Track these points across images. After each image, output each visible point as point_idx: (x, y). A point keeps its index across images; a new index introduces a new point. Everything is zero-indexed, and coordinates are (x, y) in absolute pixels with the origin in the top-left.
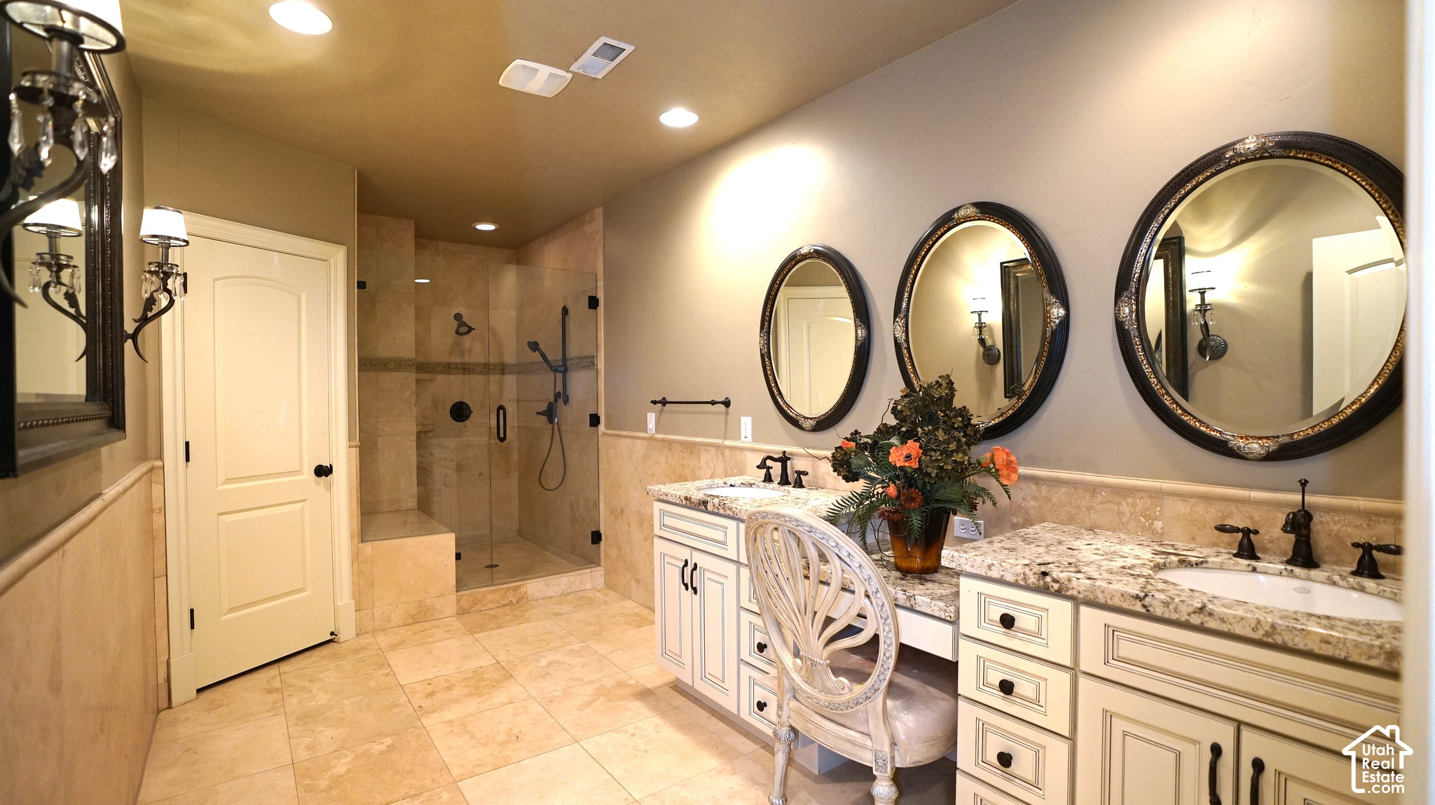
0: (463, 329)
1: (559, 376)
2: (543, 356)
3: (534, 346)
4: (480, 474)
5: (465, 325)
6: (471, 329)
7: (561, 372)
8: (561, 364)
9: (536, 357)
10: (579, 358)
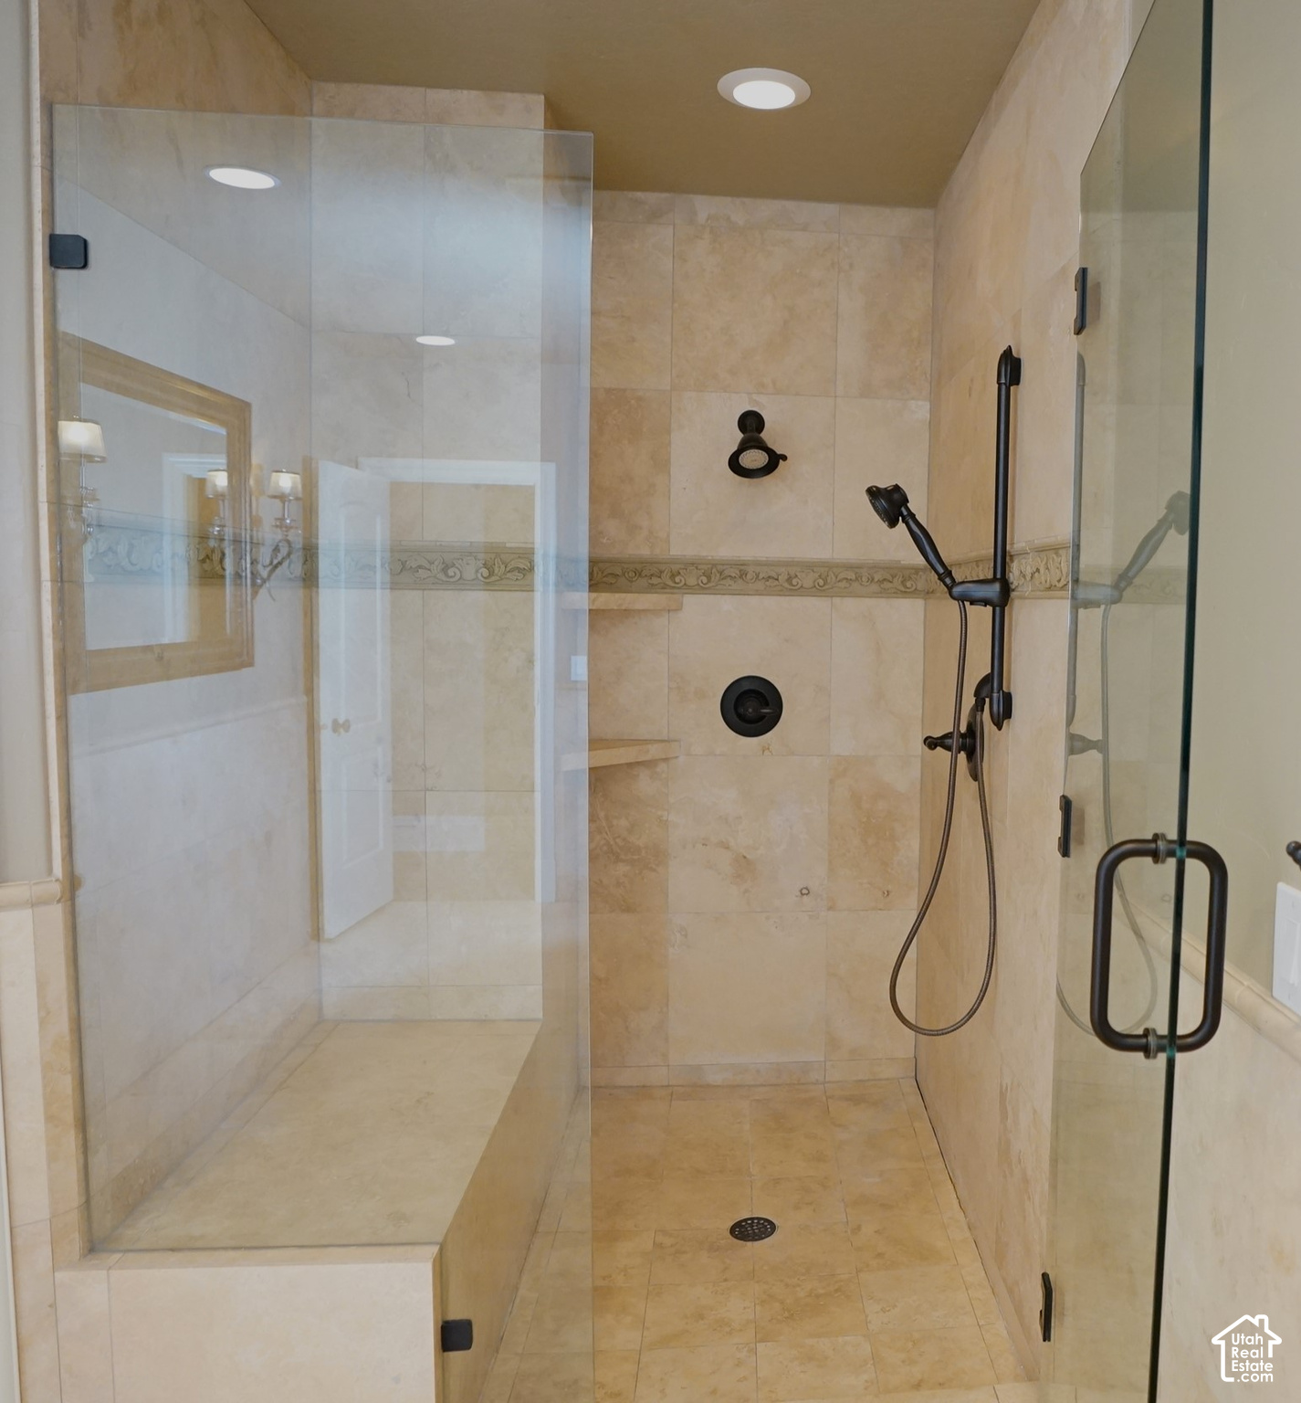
0: (754, 459)
1: (981, 617)
2: (923, 539)
3: (891, 504)
4: (804, 892)
5: (762, 446)
6: (775, 460)
7: (986, 602)
8: (990, 576)
9: (897, 545)
10: (1041, 550)
